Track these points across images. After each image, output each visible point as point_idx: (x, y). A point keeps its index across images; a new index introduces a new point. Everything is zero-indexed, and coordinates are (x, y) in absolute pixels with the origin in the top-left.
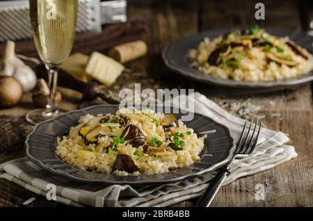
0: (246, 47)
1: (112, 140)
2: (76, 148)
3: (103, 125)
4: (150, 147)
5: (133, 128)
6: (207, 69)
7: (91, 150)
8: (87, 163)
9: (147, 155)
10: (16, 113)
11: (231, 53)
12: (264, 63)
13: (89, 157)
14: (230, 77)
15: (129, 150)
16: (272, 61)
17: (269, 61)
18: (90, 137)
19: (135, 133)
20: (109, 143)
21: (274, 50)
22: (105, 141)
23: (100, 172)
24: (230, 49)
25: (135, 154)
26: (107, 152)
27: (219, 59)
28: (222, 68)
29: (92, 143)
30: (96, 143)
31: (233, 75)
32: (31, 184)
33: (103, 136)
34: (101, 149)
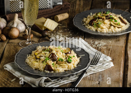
0: (103, 19)
1: (45, 58)
2: (32, 60)
3: (43, 52)
4: (59, 62)
5: (53, 54)
6: (88, 27)
7: (37, 62)
8: (35, 67)
9: (57, 65)
10: (16, 41)
11: (97, 21)
12: (109, 26)
13: (36, 64)
14: (96, 31)
15: (51, 63)
16: (112, 25)
17: (111, 25)
18: (38, 56)
19: (54, 56)
20: (44, 59)
21: (114, 20)
22: (42, 58)
23: (39, 71)
24: (97, 20)
25: (53, 64)
26: (43, 63)
27: (93, 23)
28: (94, 27)
29: (38, 59)
30: (40, 59)
31: (97, 30)
32: (15, 73)
33: (42, 56)
34: (41, 61)
